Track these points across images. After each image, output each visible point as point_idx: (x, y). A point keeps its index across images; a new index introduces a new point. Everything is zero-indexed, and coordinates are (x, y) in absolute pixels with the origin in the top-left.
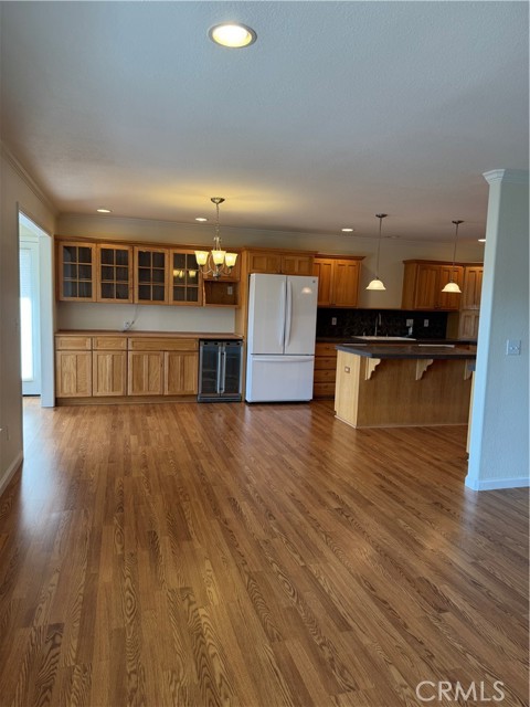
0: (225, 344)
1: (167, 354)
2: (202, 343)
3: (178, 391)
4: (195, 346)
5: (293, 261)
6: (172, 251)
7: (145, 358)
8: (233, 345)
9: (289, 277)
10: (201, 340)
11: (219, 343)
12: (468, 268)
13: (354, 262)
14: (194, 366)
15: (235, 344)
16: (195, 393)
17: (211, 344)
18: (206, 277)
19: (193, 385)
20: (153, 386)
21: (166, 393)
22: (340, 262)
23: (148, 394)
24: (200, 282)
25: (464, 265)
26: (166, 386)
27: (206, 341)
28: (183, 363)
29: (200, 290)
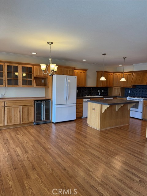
0: (44, 101)
1: (21, 107)
2: (36, 102)
3: (27, 121)
4: (33, 103)
5: (67, 70)
6: (21, 66)
7: (12, 110)
8: (47, 102)
9: (67, 76)
10: (35, 100)
11: (42, 101)
12: (115, 74)
13: (84, 71)
14: (32, 111)
15: (48, 101)
16: (33, 121)
17: (39, 102)
18: (35, 76)
19: (32, 118)
20: (16, 121)
21: (22, 123)
22: (80, 71)
23: (14, 124)
24: (33, 78)
25: (114, 73)
26: (21, 120)
27: (37, 101)
28: (28, 110)
29: (33, 81)
